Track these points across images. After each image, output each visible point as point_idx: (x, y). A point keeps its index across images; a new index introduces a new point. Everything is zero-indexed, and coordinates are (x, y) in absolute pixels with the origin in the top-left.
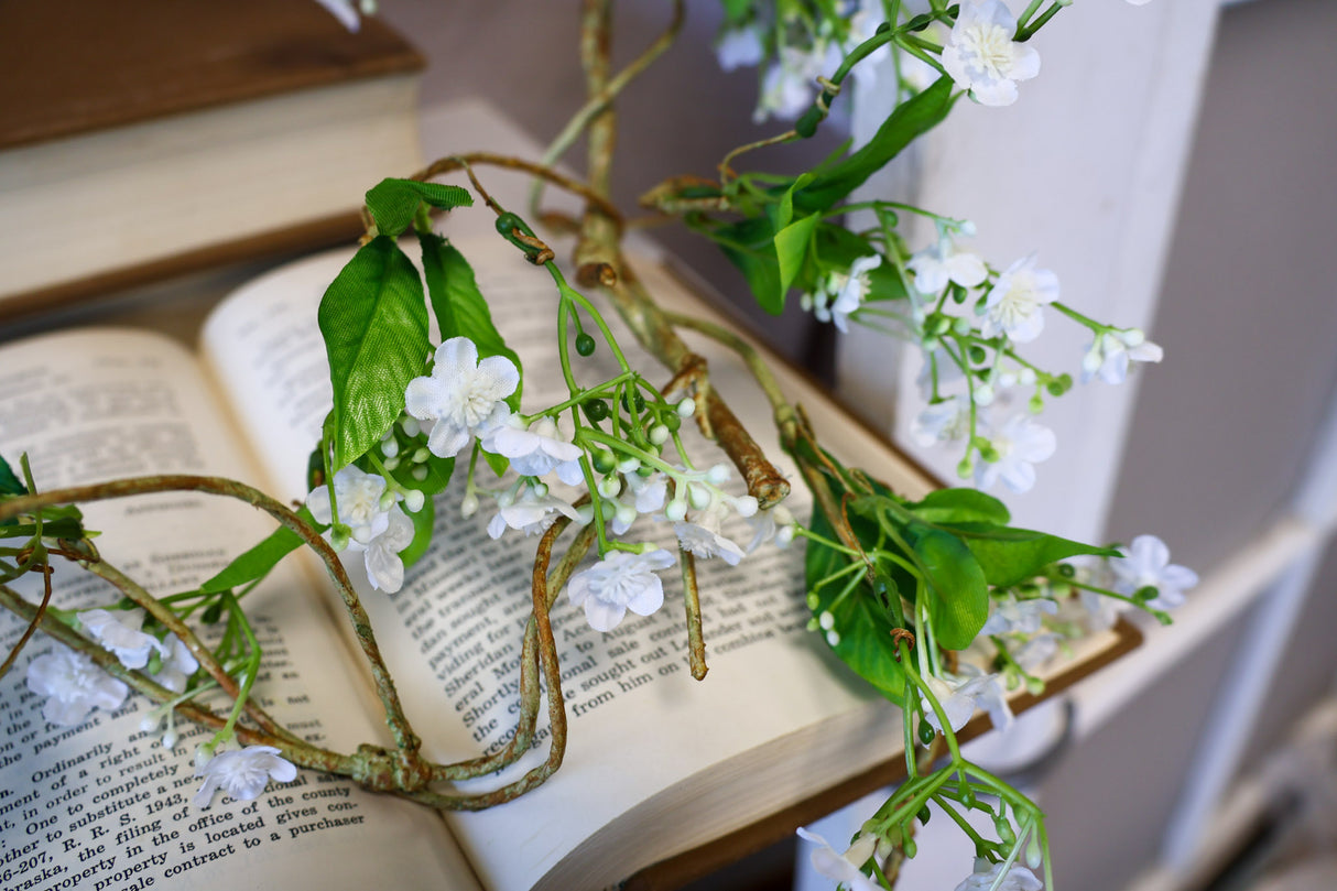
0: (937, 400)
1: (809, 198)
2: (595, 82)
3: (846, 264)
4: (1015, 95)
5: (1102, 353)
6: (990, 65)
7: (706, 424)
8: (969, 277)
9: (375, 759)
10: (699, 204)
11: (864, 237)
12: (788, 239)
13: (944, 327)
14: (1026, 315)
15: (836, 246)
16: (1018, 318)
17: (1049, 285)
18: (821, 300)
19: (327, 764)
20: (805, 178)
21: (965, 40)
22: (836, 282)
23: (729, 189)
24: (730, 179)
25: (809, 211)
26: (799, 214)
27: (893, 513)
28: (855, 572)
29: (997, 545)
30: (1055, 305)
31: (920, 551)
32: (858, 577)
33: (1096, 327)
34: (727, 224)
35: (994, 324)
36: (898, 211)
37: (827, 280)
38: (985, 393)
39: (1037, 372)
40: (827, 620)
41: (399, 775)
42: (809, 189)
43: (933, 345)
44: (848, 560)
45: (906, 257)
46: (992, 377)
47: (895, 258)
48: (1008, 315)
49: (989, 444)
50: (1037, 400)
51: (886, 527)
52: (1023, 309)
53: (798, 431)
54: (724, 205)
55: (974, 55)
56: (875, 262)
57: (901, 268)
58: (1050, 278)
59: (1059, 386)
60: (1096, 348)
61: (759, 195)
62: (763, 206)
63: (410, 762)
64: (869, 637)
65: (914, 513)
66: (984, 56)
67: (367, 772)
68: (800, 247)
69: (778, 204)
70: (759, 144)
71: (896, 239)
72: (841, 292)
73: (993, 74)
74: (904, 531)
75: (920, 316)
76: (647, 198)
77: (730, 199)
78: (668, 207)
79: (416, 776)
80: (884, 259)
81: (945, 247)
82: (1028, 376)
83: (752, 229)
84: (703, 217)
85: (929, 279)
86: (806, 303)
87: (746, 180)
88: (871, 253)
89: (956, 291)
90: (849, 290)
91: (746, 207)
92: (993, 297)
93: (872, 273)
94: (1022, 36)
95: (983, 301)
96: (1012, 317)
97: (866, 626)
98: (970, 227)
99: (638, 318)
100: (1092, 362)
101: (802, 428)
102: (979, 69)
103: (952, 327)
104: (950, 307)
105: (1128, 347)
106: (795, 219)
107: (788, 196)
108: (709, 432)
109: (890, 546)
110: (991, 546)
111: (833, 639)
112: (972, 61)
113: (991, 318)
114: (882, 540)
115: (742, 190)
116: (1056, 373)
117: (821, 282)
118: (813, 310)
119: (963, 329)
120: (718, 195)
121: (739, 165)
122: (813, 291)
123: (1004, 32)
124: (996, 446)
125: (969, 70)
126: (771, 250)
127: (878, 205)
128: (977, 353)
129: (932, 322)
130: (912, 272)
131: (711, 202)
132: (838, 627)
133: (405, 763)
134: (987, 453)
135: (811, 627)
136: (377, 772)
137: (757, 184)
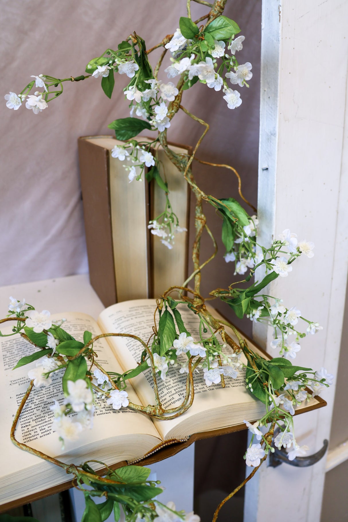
0: (277, 338)
1: (248, 294)
2: (196, 265)
3: (256, 308)
4: (288, 275)
5: (311, 328)
6: (282, 269)
7: (224, 339)
8: (282, 311)
9: (152, 407)
10: (224, 295)
11: (261, 302)
12: (244, 302)
13: (277, 322)
14: (294, 319)
15: (254, 305)
16: (292, 320)
17: (299, 313)
18: (251, 315)
19: (141, 408)
20: (248, 290)
21: (278, 265)
22: (254, 312)
23: (231, 292)
24: (231, 290)
25: (248, 297)
26: (246, 297)
27: (265, 363)
28: (256, 375)
29: (287, 369)
30: (300, 317)
31: (270, 370)
32: (257, 376)
33: (309, 322)
34: (230, 299)
35: (287, 321)
36: (268, 297)
37: (252, 311)
38: (286, 336)
39: (297, 332)
40: (250, 385)
41: (157, 411)
42: (248, 292)
43: (275, 326)
44: (255, 372)
45: (269, 307)
46: (287, 333)
47: (267, 307)
48: (290, 319)
49: (287, 348)
50: (297, 339)
51: (263, 365)
52: (293, 318)
53: (244, 345)
54: (230, 295)
55: (279, 267)
56: (263, 308)
57: (268, 310)
58: (299, 312)
59: (302, 336)
60: (309, 327)
61: (238, 293)
62: (238, 296)
63: (160, 408)
64: (260, 390)
65: (270, 363)
66: (281, 268)
67: (150, 410)
68: (247, 304)
69: (242, 295)
70: (238, 282)
71: (267, 303)
72: (255, 314)
73: (283, 271)
74: (268, 367)
75: (272, 320)
76: (211, 293)
77: (231, 294)
78: (217, 295)
79: (161, 411)
80: (265, 307)
81: (277, 304)
82: (295, 333)
83: (235, 300)
84: (225, 298)
85: (274, 312)
86: (248, 316)
87: (235, 290)
88: (262, 306)
89: (279, 314)
90: (257, 313)
91: (235, 296)
92: (287, 315)
93: (262, 310)
94: (289, 263)
95: (285, 316)
96: (291, 319)
97: (259, 387)
98: (282, 301)
99: (208, 319)
100: (308, 330)
101: (245, 344)
102: (280, 270)
103: (279, 322)
104: (279, 318)
105: (316, 327)
106: (246, 298)
107: (244, 293)
108: (225, 341)
109: (264, 369)
110: (286, 370)
111: (252, 390)
112: (279, 269)
113: (286, 320)
114: (262, 368)
115: (234, 292)
116: (302, 333)
117: (251, 312)
118: (249, 318)
119: (281, 323)
120: (229, 293)
121: (233, 287)
122: (249, 314)
123: (285, 263)
124: (288, 348)
125: (279, 270)
126: (240, 305)
127: (263, 296)
128: (284, 328)
129: (275, 321)
130: (270, 310)
131: (227, 294)
132: (253, 387)
133: (159, 408)
134: (286, 350)
135: (247, 387)
136: (153, 410)
137: (237, 291)
